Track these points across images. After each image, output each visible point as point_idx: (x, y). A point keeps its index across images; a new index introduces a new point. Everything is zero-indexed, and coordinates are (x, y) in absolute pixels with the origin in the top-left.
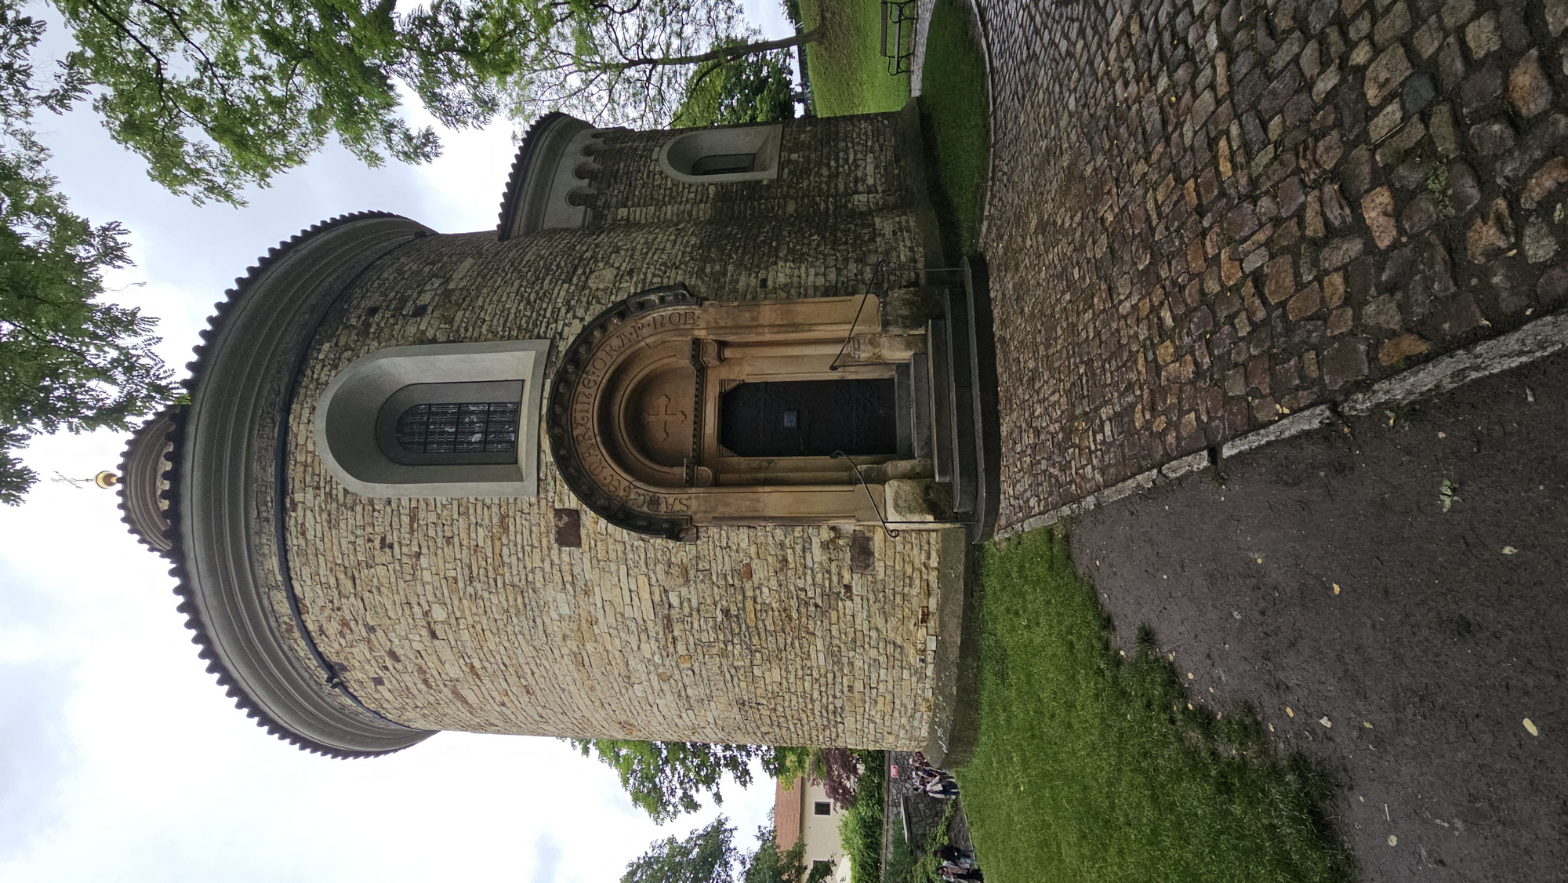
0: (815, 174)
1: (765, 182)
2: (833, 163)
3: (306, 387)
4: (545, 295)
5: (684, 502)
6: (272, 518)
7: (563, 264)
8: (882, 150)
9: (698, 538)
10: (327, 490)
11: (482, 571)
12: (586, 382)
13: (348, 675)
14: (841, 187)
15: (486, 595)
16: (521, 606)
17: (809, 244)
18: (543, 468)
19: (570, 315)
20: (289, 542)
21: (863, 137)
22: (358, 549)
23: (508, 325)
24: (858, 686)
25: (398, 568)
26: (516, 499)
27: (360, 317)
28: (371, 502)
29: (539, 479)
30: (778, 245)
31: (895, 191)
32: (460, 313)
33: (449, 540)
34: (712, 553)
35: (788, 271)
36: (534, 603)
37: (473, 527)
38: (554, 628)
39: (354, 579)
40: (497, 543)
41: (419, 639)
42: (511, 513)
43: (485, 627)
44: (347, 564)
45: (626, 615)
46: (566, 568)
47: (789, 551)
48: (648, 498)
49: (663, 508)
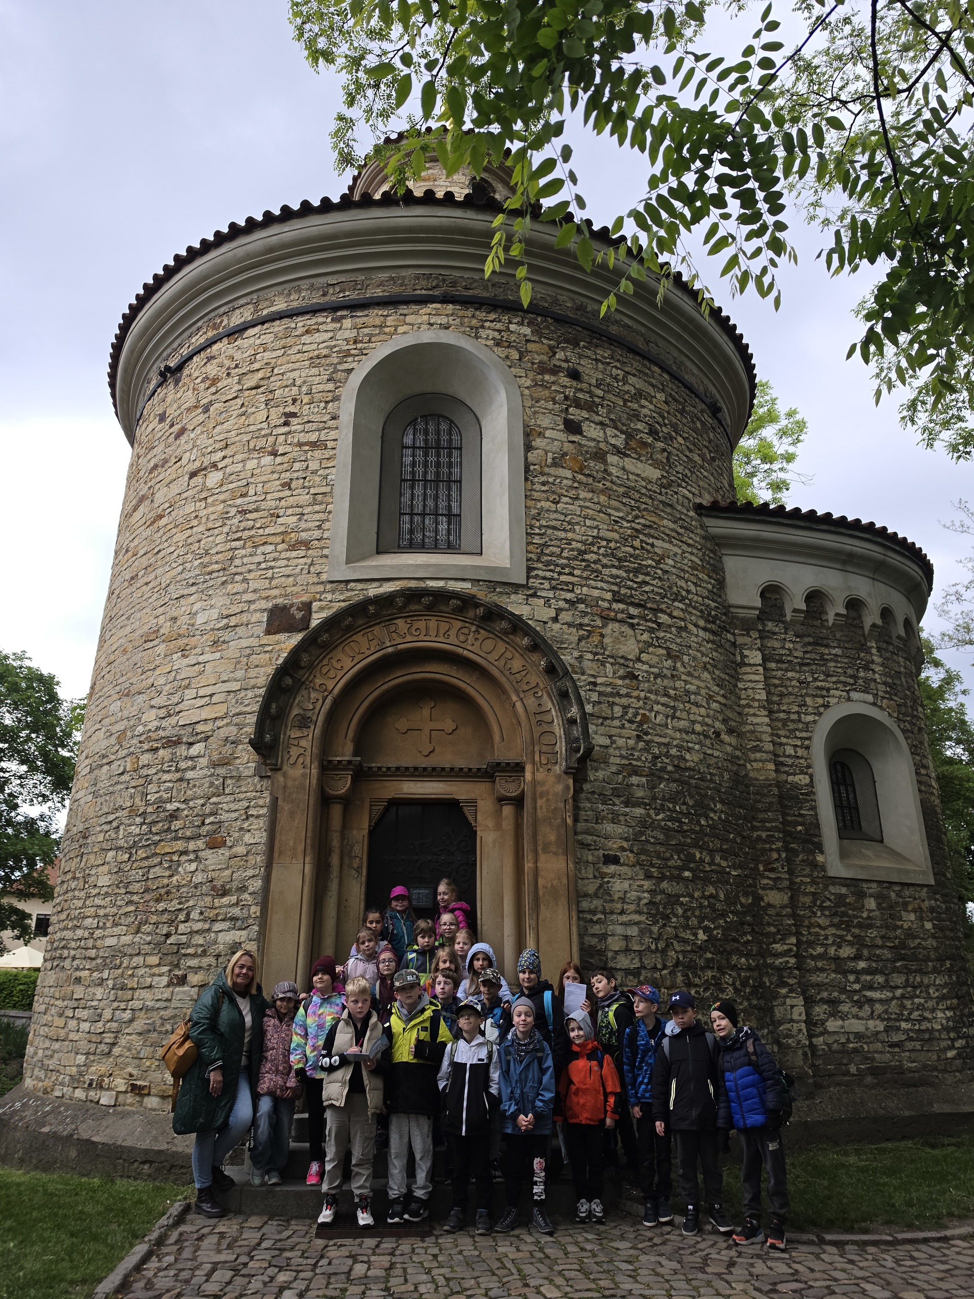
0: (840, 937)
1: (820, 858)
2: (862, 965)
3: (473, 316)
4: (593, 571)
5: (301, 760)
6: (327, 298)
7: (647, 589)
8: (892, 1045)
9: (261, 777)
10: (353, 352)
11: (251, 523)
12: (466, 631)
13: (172, 386)
14: (821, 978)
15: (226, 529)
16: (209, 569)
17: (686, 927)
18: (360, 586)
19: (562, 604)
20: (300, 319)
21: (915, 1015)
22: (287, 390)
23: (549, 532)
24: (79, 992)
25: (263, 433)
26: (326, 557)
27: (566, 361)
28: (336, 399)
29: (347, 582)
30: (686, 879)
31: (813, 1065)
32: (568, 474)
33: (287, 485)
34: (242, 796)
35: (633, 895)
36: (211, 583)
37: (299, 510)
38: (184, 607)
39: (257, 387)
40: (278, 539)
41: (191, 459)
42: (310, 552)
43: (195, 529)
44: (272, 379)
45: (187, 691)
46: (244, 618)
47: (234, 899)
48: (309, 714)
49: (296, 734)
